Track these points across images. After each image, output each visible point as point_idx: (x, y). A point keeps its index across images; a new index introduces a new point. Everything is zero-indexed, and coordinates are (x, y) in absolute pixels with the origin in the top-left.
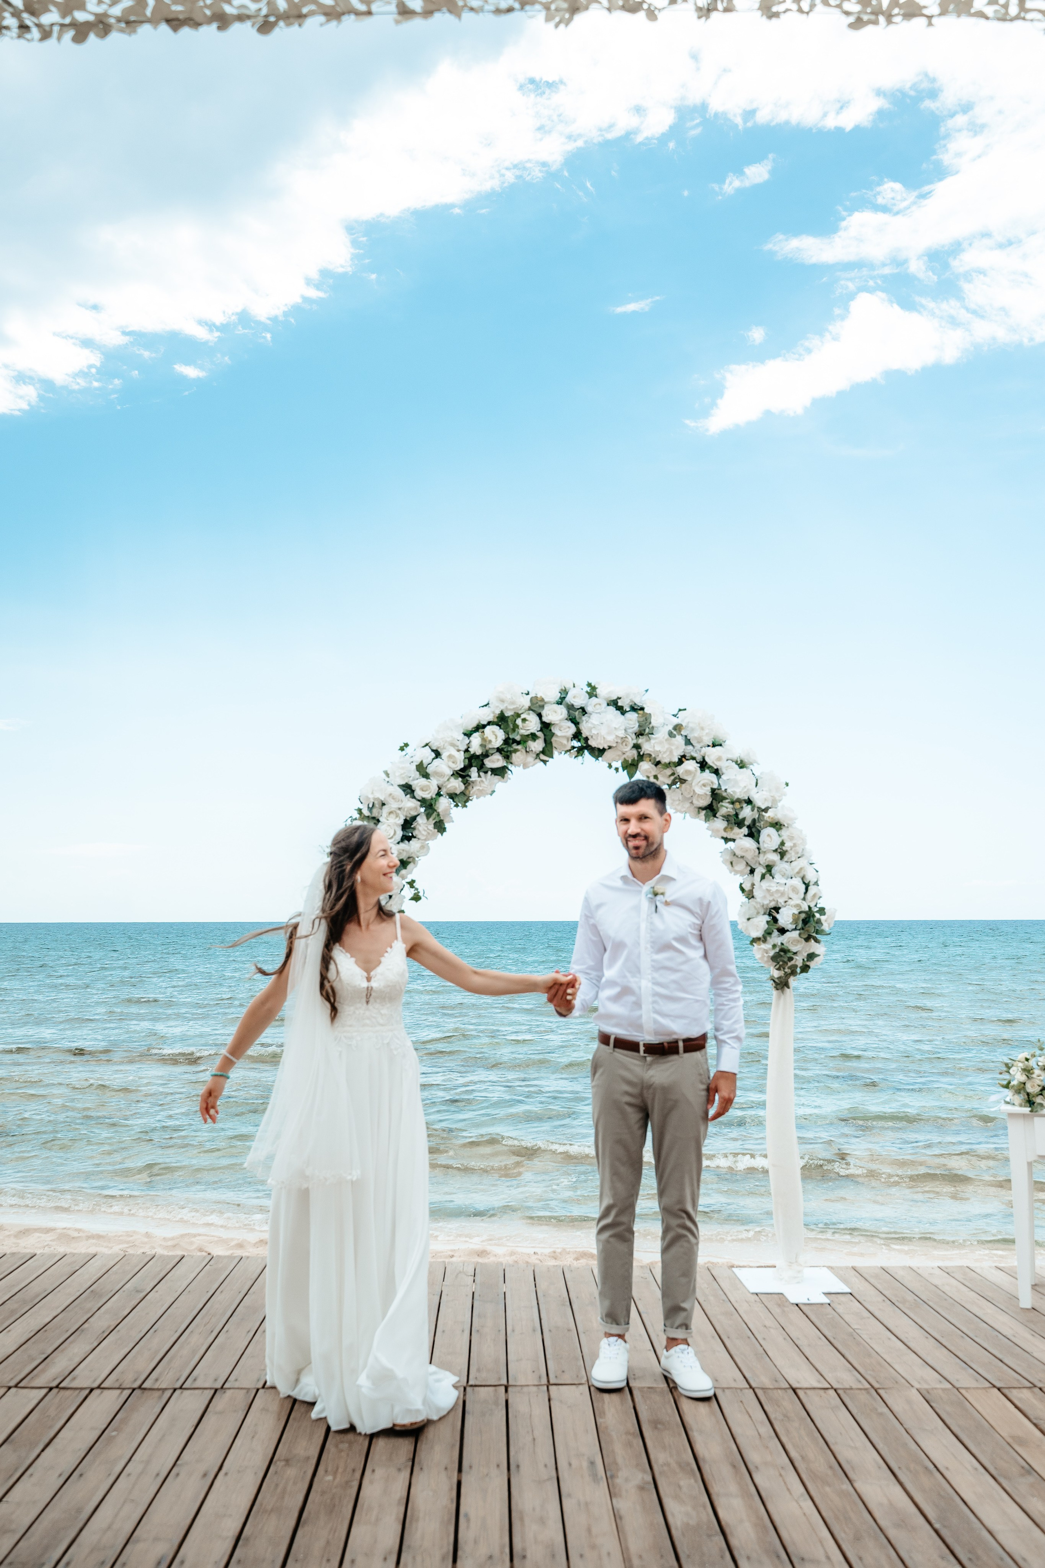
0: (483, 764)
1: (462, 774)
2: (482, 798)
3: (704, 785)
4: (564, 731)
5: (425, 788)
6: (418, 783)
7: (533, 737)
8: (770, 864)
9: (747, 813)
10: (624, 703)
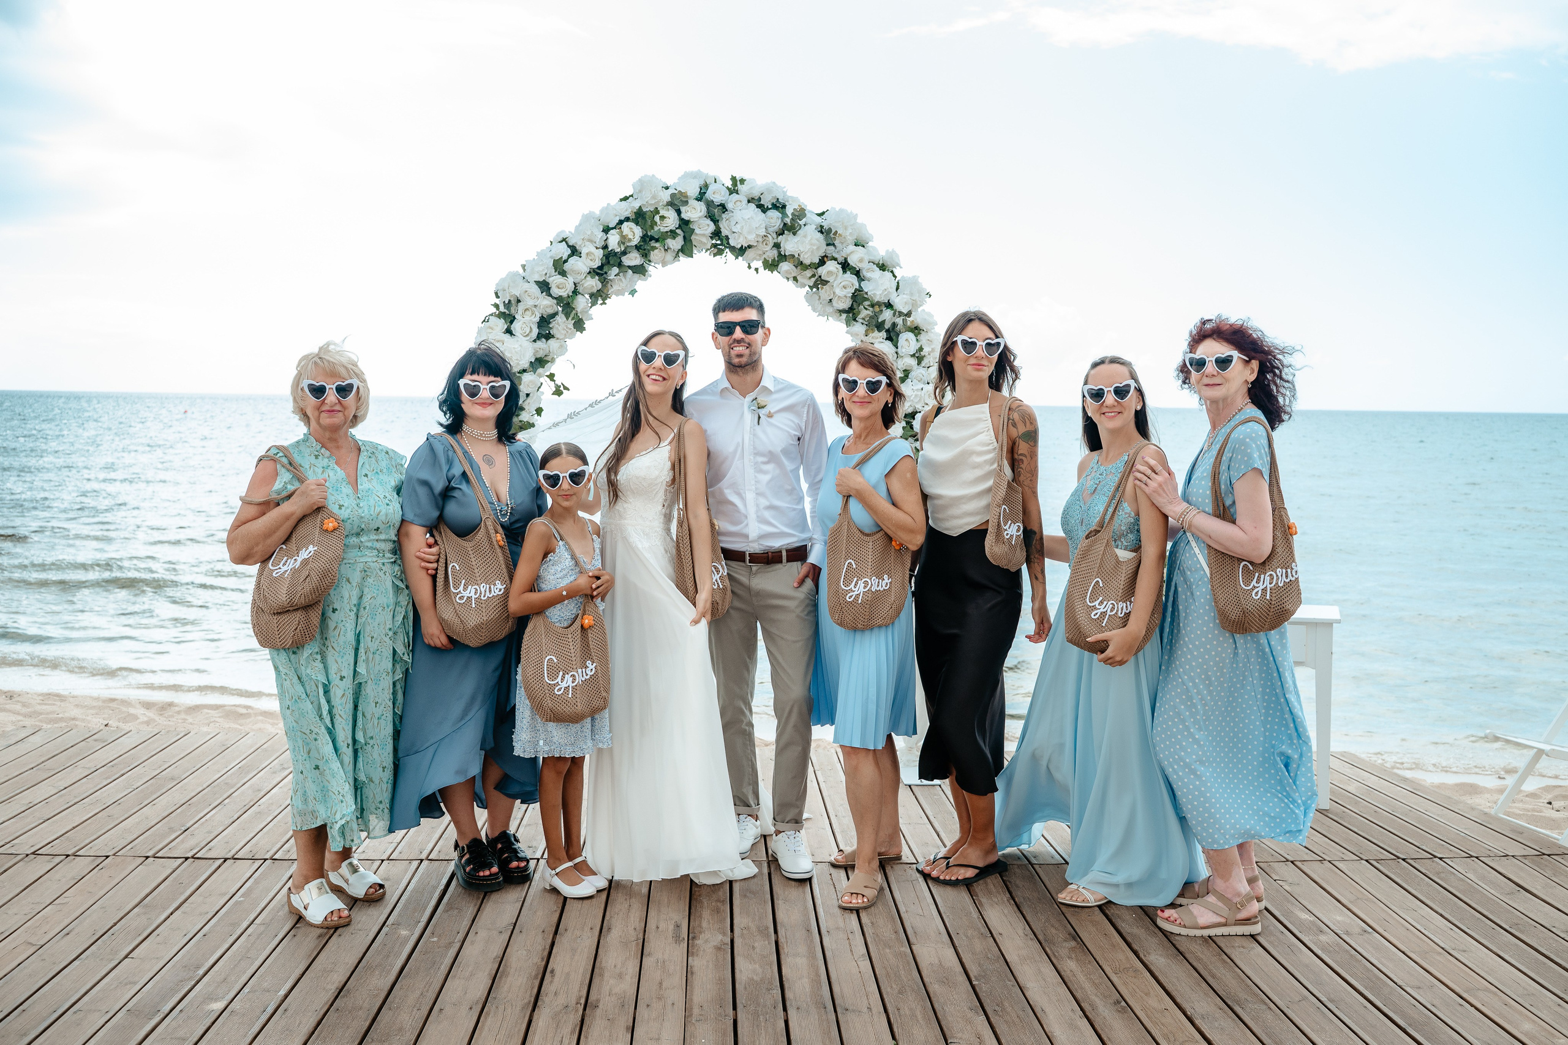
0: (621, 261)
1: (599, 272)
2: (620, 297)
3: (845, 287)
4: (703, 228)
5: (561, 286)
6: (555, 280)
7: (673, 234)
8: (908, 369)
9: (887, 315)
10: (766, 202)
